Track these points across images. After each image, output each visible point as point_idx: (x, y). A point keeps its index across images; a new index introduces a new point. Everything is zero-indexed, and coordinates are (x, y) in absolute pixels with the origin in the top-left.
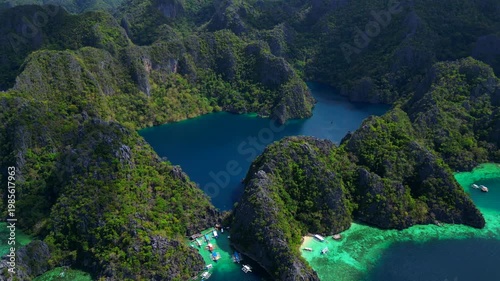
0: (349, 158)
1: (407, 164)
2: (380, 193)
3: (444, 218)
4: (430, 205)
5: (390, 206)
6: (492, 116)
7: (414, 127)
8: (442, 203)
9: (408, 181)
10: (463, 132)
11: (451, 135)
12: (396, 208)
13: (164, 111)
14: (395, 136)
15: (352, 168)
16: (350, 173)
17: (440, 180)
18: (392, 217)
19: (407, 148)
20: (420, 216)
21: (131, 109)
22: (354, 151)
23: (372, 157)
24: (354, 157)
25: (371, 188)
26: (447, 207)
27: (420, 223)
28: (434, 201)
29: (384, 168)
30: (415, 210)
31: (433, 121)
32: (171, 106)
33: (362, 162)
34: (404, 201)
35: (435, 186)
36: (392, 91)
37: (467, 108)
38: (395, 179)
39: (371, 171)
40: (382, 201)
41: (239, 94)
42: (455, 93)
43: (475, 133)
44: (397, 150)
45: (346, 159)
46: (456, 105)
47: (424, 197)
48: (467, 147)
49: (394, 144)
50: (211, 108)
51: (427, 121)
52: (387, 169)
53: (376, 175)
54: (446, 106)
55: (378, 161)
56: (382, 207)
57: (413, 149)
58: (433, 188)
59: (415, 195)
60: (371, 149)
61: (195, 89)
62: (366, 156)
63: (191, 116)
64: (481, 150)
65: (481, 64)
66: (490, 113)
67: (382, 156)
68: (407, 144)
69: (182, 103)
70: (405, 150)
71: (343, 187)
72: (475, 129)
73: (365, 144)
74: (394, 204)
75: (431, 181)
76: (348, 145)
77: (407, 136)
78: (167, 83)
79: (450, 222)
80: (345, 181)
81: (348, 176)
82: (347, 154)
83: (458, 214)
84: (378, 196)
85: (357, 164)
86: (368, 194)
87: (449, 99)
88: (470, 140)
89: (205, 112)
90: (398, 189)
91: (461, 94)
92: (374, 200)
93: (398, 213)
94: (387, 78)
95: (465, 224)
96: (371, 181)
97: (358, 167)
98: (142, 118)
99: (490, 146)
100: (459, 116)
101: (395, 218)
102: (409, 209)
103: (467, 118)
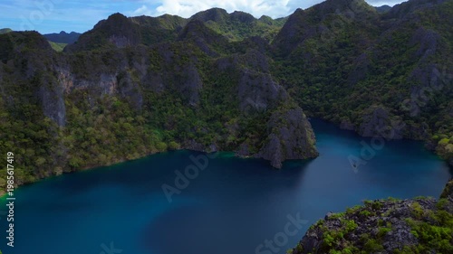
13: (86, 149)
21: (25, 145)
32: (99, 141)
41: (205, 124)
50: (163, 145)
61: (140, 118)
63: (130, 157)
69: (118, 136)
78: (96, 108)
89: (154, 151)
98: (41, 160)
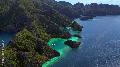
0: (13, 50)
1: (34, 45)
2: (29, 58)
3: (50, 57)
4: (45, 55)
5: (34, 61)
6: (48, 27)
7: (32, 34)
8: (48, 53)
9: (36, 50)
10: (44, 32)
11: (41, 34)
12: (37, 61)
14: (27, 37)
15: (15, 54)
16: (15, 56)
17: (45, 46)
18: (36, 65)
19: (33, 40)
20: (44, 60)
22: (14, 47)
23: (22, 46)
24: (15, 49)
25: (25, 58)
26: (50, 54)
27: (45, 62)
28: (46, 53)
29: (27, 49)
30: (42, 59)
31: (36, 31)
33: (19, 49)
34: (38, 57)
35: (45, 48)
36: (20, 27)
37: (42, 26)
38: (32, 51)
39: (23, 52)
40: (31, 61)
42: (38, 23)
43: (46, 32)
44: (30, 41)
45: (11, 51)
46: (39, 26)
47: (43, 54)
48: (46, 36)
49: (28, 40)
51: (34, 31)
52: (29, 49)
53: (26, 53)
54: (37, 27)
55: (24, 47)
56: (32, 63)
57: (35, 39)
58: (45, 49)
59: (40, 54)
60: (20, 44)
62: (19, 47)
64: (49, 36)
65: (41, 15)
66: (48, 26)
67: (25, 45)
68: (32, 38)
70: (32, 41)
71: (14, 63)
72: (46, 31)
73: (17, 43)
74: (35, 60)
75: (43, 47)
76: (11, 45)
77: (31, 36)
79: (52, 58)
80: (14, 60)
81: (14, 57)
82: (11, 49)
83: (53, 54)
84: (29, 60)
85: (17, 51)
86: (25, 61)
87: (37, 25)
88: (46, 34)
90: (35, 54)
91: (40, 23)
92: (28, 62)
93: (37, 63)
94: (17, 24)
95: (56, 56)
96: (25, 55)
97: (18, 52)
99: (50, 34)
100: (41, 29)
101: (37, 65)
102: (40, 60)
103: (43, 29)
